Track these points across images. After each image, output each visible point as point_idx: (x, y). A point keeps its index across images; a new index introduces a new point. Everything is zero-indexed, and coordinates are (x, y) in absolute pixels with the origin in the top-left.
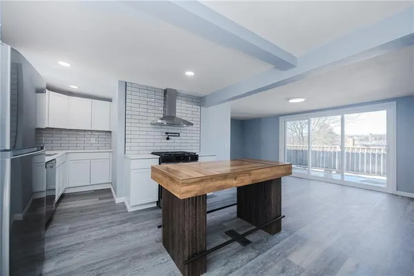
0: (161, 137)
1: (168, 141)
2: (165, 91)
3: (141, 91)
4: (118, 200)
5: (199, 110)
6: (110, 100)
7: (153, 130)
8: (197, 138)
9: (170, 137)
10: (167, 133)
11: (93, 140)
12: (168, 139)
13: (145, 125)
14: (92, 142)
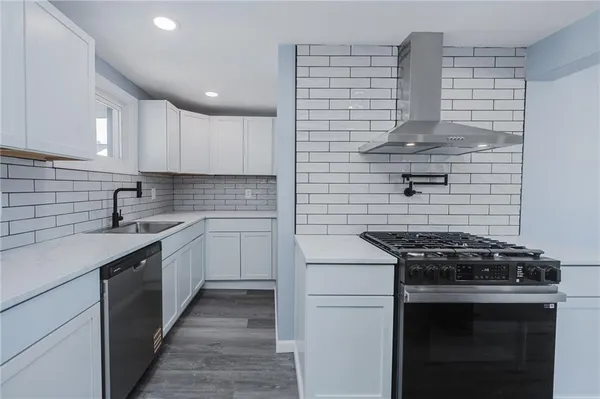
0: (390, 188)
1: (410, 200)
2: (403, 51)
3: (335, 61)
4: (282, 346)
5: (520, 94)
6: (272, 113)
7: (365, 167)
8: (509, 189)
9: (414, 188)
10: (405, 176)
11: (248, 194)
12: (409, 192)
13: (345, 157)
14: (247, 197)
